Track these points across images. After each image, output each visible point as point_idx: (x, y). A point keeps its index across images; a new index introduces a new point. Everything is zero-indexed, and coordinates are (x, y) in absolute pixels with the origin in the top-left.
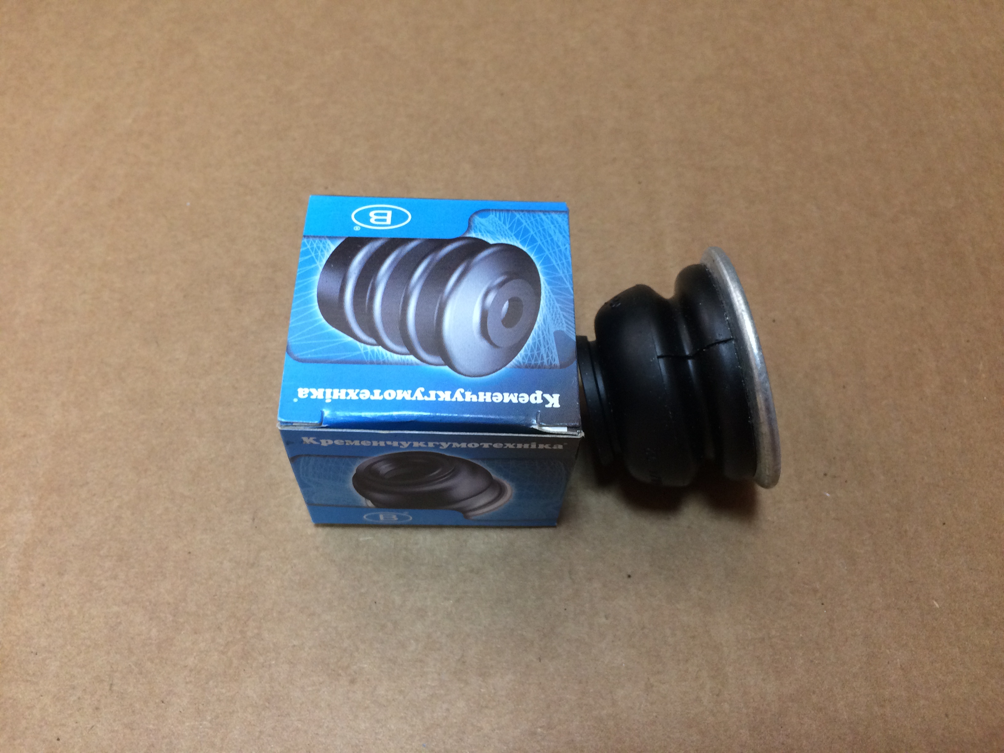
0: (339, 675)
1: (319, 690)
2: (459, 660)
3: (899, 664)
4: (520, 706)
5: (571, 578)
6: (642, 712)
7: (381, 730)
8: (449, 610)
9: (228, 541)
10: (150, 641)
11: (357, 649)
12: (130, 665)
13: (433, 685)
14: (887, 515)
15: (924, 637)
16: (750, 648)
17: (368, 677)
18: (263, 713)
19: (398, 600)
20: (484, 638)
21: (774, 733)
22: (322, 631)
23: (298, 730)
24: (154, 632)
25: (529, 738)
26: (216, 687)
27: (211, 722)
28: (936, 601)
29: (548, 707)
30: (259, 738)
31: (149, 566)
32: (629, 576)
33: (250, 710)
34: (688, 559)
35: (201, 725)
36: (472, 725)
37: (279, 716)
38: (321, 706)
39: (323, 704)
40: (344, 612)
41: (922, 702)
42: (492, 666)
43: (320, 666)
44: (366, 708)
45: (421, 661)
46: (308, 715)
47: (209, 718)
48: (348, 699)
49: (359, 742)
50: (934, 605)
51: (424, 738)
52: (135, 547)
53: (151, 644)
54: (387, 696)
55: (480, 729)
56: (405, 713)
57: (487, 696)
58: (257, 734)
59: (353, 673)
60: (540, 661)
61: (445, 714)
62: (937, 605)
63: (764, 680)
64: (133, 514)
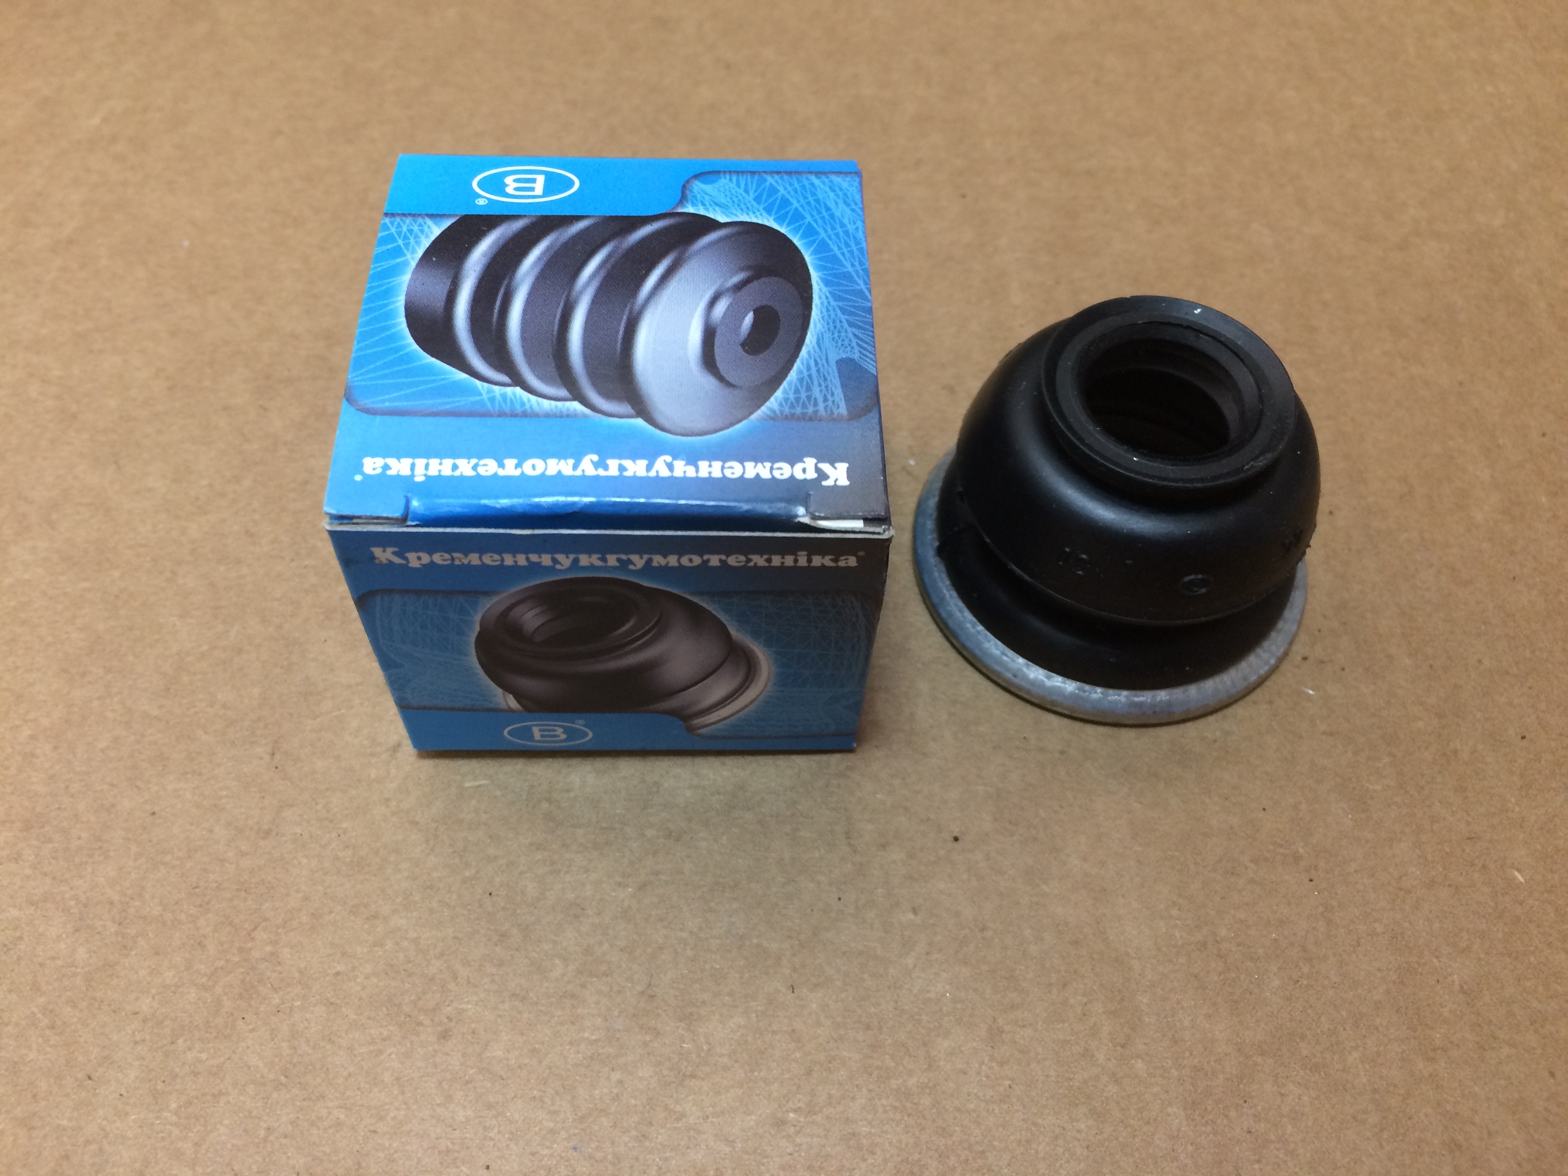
0: (420, 1024)
1: (380, 1052)
2: (643, 993)
3: (1457, 983)
4: (756, 1074)
5: (850, 844)
6: (984, 1079)
7: (494, 1122)
8: (626, 903)
9: (224, 793)
10: (73, 969)
11: (455, 977)
12: (33, 1013)
13: (594, 1037)
14: (1420, 724)
15: (1500, 935)
16: (1180, 961)
17: (473, 1026)
18: (275, 1095)
19: (531, 888)
20: (690, 953)
21: (1233, 1114)
22: (389, 945)
23: (339, 1124)
24: (81, 954)
25: (773, 1132)
26: (190, 1049)
27: (176, 1113)
28: (1519, 870)
29: (809, 1072)
30: (265, 1140)
31: (79, 838)
32: (956, 839)
33: (251, 1089)
34: (1062, 807)
35: (158, 1118)
36: (666, 1108)
37: (304, 1100)
38: (383, 1081)
39: (387, 1078)
40: (432, 911)
41: (1506, 1051)
42: (704, 1002)
43: (384, 1009)
44: (468, 1082)
45: (573, 996)
46: (358, 1097)
47: (174, 1106)
48: (435, 1066)
49: (453, 1143)
50: (1515, 878)
51: (575, 1135)
52: (57, 806)
53: (75, 975)
54: (507, 1059)
55: (682, 1116)
56: (540, 1090)
57: (694, 1056)
58: (262, 1133)
59: (446, 1020)
60: (793, 992)
61: (615, 1091)
62: (1521, 879)
63: (1208, 1016)
64: (56, 748)
